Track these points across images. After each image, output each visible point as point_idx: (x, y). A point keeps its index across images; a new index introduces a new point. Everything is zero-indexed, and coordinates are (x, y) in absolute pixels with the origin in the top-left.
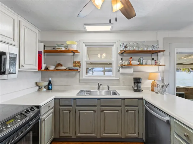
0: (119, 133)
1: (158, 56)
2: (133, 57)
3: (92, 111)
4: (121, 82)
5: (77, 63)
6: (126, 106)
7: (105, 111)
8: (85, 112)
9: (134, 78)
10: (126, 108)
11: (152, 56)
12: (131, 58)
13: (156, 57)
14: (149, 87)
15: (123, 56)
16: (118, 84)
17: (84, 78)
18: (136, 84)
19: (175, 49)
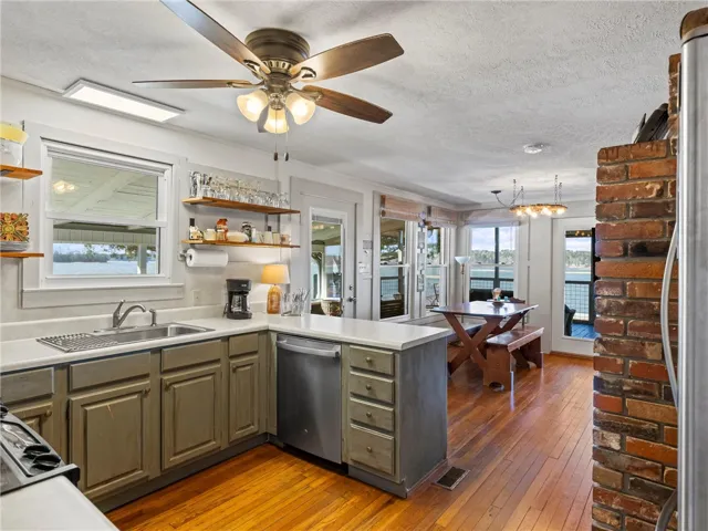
0: (215, 439)
1: (279, 221)
2: (231, 221)
3: (135, 397)
4: (191, 295)
5: (7, 220)
6: (232, 357)
7: (176, 386)
8: (107, 404)
9: (228, 280)
10: (233, 362)
11: (267, 220)
12: (223, 221)
13: (276, 224)
14: (261, 305)
15: (196, 211)
16: (179, 301)
17: (43, 287)
18: (236, 298)
19: (311, 208)
